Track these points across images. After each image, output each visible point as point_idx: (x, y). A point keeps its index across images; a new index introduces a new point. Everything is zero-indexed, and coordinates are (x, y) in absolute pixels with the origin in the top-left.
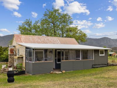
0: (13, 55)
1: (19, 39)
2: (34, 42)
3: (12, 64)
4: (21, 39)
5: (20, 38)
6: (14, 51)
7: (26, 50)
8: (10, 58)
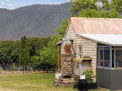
0: (70, 55)
1: (80, 27)
2: (108, 32)
3: (68, 72)
4: (83, 27)
5: (82, 24)
6: (71, 49)
7: (98, 48)
8: (65, 61)
